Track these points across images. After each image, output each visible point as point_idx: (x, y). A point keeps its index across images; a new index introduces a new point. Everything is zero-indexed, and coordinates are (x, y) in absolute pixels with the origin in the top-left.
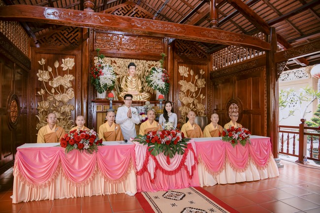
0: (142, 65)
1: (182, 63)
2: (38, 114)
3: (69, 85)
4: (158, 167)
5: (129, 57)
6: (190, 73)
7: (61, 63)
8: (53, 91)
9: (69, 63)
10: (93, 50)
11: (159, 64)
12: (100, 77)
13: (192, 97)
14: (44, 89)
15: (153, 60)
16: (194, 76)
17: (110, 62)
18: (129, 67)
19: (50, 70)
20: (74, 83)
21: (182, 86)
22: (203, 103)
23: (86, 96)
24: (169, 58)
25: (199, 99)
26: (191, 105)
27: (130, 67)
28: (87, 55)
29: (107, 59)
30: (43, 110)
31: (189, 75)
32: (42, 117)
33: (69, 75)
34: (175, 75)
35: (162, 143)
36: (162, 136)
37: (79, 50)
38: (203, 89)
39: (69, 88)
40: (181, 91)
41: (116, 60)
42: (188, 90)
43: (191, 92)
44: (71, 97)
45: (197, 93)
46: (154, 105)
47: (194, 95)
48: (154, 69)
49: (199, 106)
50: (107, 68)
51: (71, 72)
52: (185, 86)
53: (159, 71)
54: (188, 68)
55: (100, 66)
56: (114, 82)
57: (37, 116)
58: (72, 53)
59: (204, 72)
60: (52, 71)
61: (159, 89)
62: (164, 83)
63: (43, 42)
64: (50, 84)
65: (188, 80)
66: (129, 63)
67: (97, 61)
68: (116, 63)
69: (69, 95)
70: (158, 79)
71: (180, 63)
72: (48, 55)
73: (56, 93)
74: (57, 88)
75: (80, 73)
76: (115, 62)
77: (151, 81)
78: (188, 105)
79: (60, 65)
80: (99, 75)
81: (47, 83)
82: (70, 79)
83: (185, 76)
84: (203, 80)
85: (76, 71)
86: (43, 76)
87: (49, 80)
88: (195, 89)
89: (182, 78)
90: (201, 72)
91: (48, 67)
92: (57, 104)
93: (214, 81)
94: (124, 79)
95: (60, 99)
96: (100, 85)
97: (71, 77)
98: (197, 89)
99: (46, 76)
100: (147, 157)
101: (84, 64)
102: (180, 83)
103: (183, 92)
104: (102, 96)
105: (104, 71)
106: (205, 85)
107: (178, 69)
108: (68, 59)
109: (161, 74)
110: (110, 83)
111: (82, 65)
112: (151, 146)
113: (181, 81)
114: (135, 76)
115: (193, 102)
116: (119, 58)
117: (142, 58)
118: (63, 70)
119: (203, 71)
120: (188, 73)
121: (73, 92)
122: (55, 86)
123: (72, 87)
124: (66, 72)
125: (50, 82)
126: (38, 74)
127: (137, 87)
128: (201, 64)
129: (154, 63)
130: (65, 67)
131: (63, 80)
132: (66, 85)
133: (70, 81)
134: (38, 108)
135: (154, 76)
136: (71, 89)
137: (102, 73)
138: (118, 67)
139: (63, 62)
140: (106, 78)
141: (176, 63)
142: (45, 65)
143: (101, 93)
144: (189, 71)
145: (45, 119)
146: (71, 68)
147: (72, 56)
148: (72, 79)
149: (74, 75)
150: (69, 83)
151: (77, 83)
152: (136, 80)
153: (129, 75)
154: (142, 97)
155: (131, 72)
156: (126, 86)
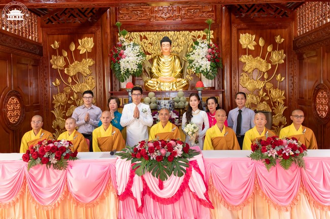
0: (183, 38)
1: (245, 29)
2: (53, 109)
3: (88, 71)
4: (146, 191)
6: (258, 42)
7: (77, 44)
8: (70, 80)
9: (87, 44)
12: (121, 61)
13: (263, 79)
14: (59, 79)
15: (199, 30)
16: (265, 47)
17: (139, 38)
18: (161, 44)
19: (66, 54)
20: (94, 69)
21: (245, 63)
22: (281, 89)
24: (224, 23)
25: (274, 81)
26: (261, 92)
27: (163, 43)
28: (108, 31)
29: (134, 34)
30: (59, 104)
31: (257, 47)
32: (58, 112)
33: (88, 60)
34: (234, 49)
35: (151, 158)
36: (152, 150)
37: (98, 26)
38: (282, 66)
39: (88, 76)
40: (243, 71)
41: (147, 34)
42: (256, 69)
43: (260, 72)
44: (91, 87)
45: (270, 72)
47: (265, 77)
48: (197, 43)
49: (275, 93)
50: (131, 48)
51: (91, 55)
52: (250, 63)
53: (202, 45)
54: (254, 37)
56: (140, 67)
57: (53, 112)
58: (90, 31)
59: (283, 40)
60: (68, 56)
61: (203, 71)
62: (209, 63)
63: (55, 20)
64: (66, 72)
65: (255, 53)
68: (147, 39)
69: (89, 85)
70: (201, 57)
72: (62, 36)
73: (73, 83)
74: (75, 76)
75: (101, 57)
76: (145, 38)
78: (256, 92)
79: (76, 47)
80: (119, 59)
82: (89, 64)
83: (250, 48)
84: (282, 52)
85: (96, 53)
86: (58, 62)
87: (66, 66)
88: (267, 66)
89: (245, 51)
90: (278, 39)
91: (63, 50)
92: (75, 96)
93: (298, 52)
94: (155, 61)
95: (78, 90)
96: (121, 71)
97: (90, 62)
98: (270, 67)
99: (61, 62)
100: (132, 176)
101: (104, 43)
102: (242, 60)
103: (246, 72)
105: (126, 52)
106: (285, 60)
107: (238, 38)
108: (86, 38)
109: (206, 50)
111: (102, 45)
112: (137, 162)
113: (244, 56)
114: (171, 53)
115: (265, 86)
116: (151, 31)
117: (183, 27)
118: (81, 53)
119: (281, 37)
120: (255, 43)
121: (93, 80)
122: (72, 74)
123: (92, 74)
124: (83, 56)
125: (66, 69)
126: (51, 61)
128: (277, 28)
129: (202, 33)
130: (82, 49)
131: (81, 66)
132: (84, 72)
133: (89, 66)
134: (53, 102)
135: (196, 53)
136: (90, 78)
137: (123, 56)
138: (150, 43)
139: (80, 44)
140: (128, 62)
141: (234, 30)
142: (59, 49)
143: (123, 81)
144: (257, 40)
145: (62, 115)
146: (89, 51)
147: (90, 35)
148: (92, 63)
149: (95, 59)
150: (88, 70)
151: (97, 69)
152: (171, 60)
153: (162, 55)
154: (176, 85)
155: (165, 50)
156: (159, 69)
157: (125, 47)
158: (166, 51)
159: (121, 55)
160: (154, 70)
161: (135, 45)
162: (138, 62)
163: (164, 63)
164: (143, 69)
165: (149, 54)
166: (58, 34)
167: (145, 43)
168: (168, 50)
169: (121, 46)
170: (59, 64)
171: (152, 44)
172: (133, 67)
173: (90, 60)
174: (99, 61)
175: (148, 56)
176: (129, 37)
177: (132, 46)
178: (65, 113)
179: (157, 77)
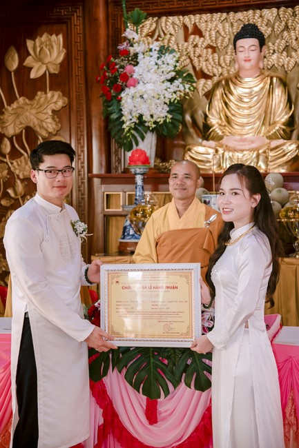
3: (50, 125)
7: (23, 53)
8: (6, 147)
12: (124, 94)
17: (181, 33)
18: (235, 45)
27: (241, 42)
28: (101, 16)
33: (49, 94)
39: (51, 135)
41: (201, 20)
50: (154, 60)
51: (59, 81)
58: (55, 16)
60: (1, 83)
66: (237, 28)
68: (201, 35)
73: (14, 154)
74: (18, 137)
75: (83, 87)
76: (198, 32)
79: (22, 60)
80: (120, 90)
82: (53, 106)
85: (69, 76)
92: (20, 187)
94: (219, 92)
96: (123, 122)
97: (54, 100)
105: (138, 72)
108: (44, 37)
111: (86, 54)
114: (261, 72)
116: (211, 10)
118: (33, 75)
123: (59, 133)
124: (40, 85)
127: (266, 117)
130: (36, 65)
131: (34, 111)
132: (42, 127)
133: (53, 111)
137: (130, 81)
138: (209, 47)
139: (31, 51)
140: (142, 97)
143: (130, 148)
146: (54, 70)
147: (55, 27)
148: (60, 104)
149: (67, 93)
150: (50, 120)
151: (73, 118)
152: (263, 88)
153: (237, 76)
154: (267, 158)
155: (243, 63)
156: (227, 117)
157: (136, 55)
158: (248, 65)
159: (125, 77)
160: (214, 120)
161: (163, 51)
162: (168, 95)
163: (240, 99)
164: (188, 118)
165: (207, 77)
167: (196, 46)
168: (253, 62)
169: (126, 53)
171: (214, 49)
172: (153, 112)
173: (57, 94)
174: (78, 97)
175: (202, 81)
176: (154, 32)
177: (155, 54)
179: (220, 138)
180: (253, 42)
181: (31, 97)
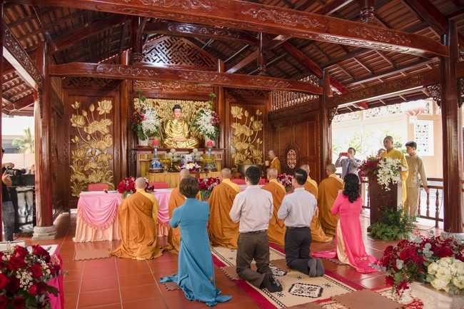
0: (188, 106)
1: (235, 103)
2: (72, 164)
3: (106, 131)
5: (174, 97)
6: (244, 114)
7: (96, 106)
8: (89, 138)
9: (106, 106)
10: (133, 91)
11: (208, 105)
12: (143, 122)
13: (247, 142)
14: (78, 136)
15: (201, 101)
16: (249, 118)
17: (153, 104)
18: (173, 110)
19: (85, 114)
20: (112, 129)
21: (235, 129)
22: (261, 149)
23: (126, 143)
24: (220, 98)
25: (255, 144)
26: (246, 152)
27: (176, 110)
28: (126, 96)
29: (148, 100)
30: (78, 159)
31: (243, 117)
32: (77, 167)
33: (106, 120)
34: (227, 117)
37: (116, 91)
38: (260, 133)
39: (106, 134)
40: (234, 135)
41: (159, 101)
42: (242, 135)
43: (246, 136)
44: (109, 145)
45: (252, 137)
46: (202, 153)
47: (249, 140)
48: (202, 112)
49: (255, 153)
50: (150, 112)
51: (109, 116)
52: (238, 129)
53: (207, 113)
54: (241, 109)
55: (142, 110)
56: (157, 128)
57: (71, 166)
58: (109, 95)
59: (261, 113)
60: (87, 116)
61: (208, 134)
62: (213, 127)
64: (85, 130)
65: (242, 122)
67: (137, 103)
68: (158, 105)
69: (107, 142)
70: (206, 123)
71: (232, 104)
72: (83, 97)
73: (92, 140)
74: (93, 134)
75: (119, 118)
76: (157, 104)
77: (199, 125)
78: (243, 151)
79: (96, 108)
80: (141, 121)
81: (81, 129)
82: (107, 124)
83: (238, 118)
84: (260, 122)
85: (114, 114)
86: (78, 122)
87: (84, 126)
88: (251, 132)
89: (236, 120)
90: (258, 112)
91: (83, 111)
93: (273, 123)
94: (168, 124)
96: (143, 132)
97: (108, 122)
99: (81, 121)
101: (122, 106)
102: (233, 127)
103: (236, 136)
104: (144, 143)
105: (146, 115)
106: (262, 128)
107: (230, 109)
108: (105, 101)
109: (210, 117)
110: (153, 129)
111: (120, 107)
113: (234, 124)
114: (180, 120)
115: (249, 148)
116: (162, 99)
118: (100, 113)
119: (260, 111)
120: (242, 114)
121: (111, 139)
122: (90, 132)
123: (109, 133)
125: (85, 128)
126: (71, 120)
127: (183, 133)
128: (257, 104)
129: (203, 104)
130: (101, 110)
131: (100, 126)
132: (103, 131)
133: (107, 126)
134: (73, 157)
135: (203, 120)
136: (108, 136)
138: (161, 109)
139: (99, 105)
140: (148, 123)
141: (228, 103)
142: (79, 109)
143: (144, 139)
144: (243, 112)
145: (80, 169)
146: (108, 112)
147: (109, 98)
148: (110, 124)
150: (106, 129)
151: (115, 128)
153: (174, 119)
154: (189, 144)
156: (171, 131)
157: (145, 111)
158: (178, 116)
159: (143, 117)
160: (167, 132)
162: (156, 124)
166: (79, 96)
167: (157, 108)
170: (78, 123)
173: (108, 120)
174: (117, 121)
178: (83, 168)
179: (172, 137)
180: (177, 110)
181: (99, 121)
